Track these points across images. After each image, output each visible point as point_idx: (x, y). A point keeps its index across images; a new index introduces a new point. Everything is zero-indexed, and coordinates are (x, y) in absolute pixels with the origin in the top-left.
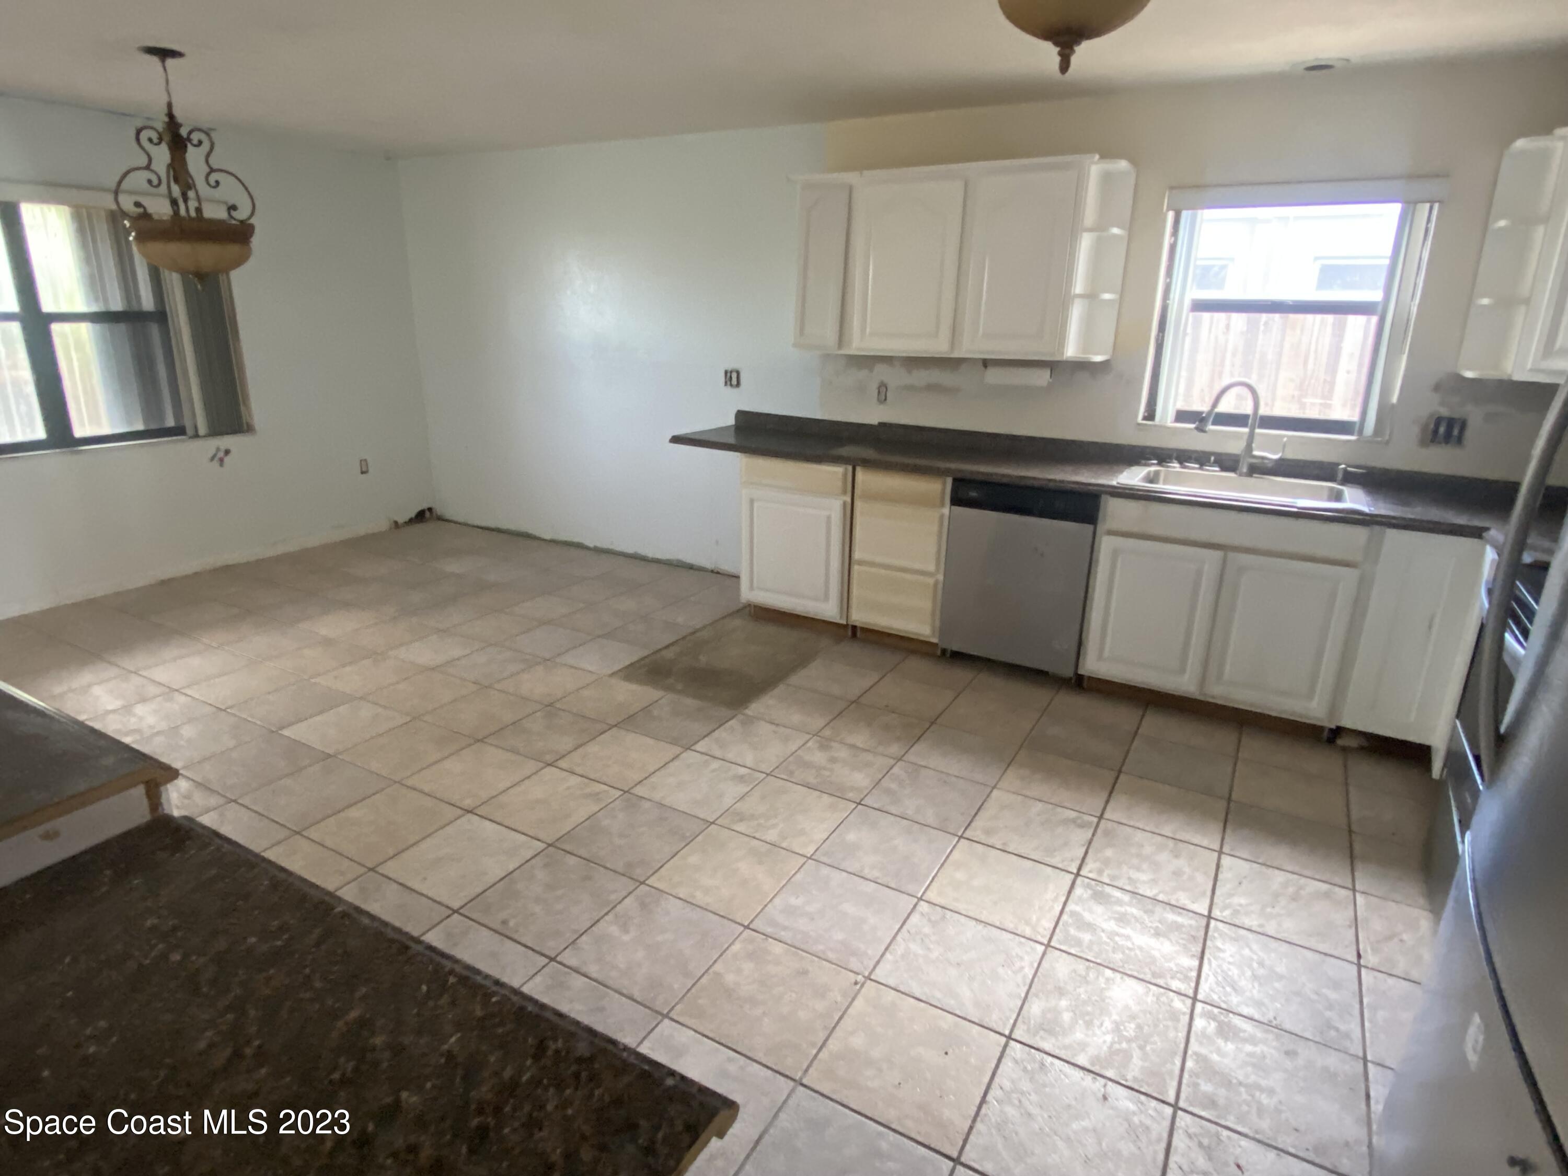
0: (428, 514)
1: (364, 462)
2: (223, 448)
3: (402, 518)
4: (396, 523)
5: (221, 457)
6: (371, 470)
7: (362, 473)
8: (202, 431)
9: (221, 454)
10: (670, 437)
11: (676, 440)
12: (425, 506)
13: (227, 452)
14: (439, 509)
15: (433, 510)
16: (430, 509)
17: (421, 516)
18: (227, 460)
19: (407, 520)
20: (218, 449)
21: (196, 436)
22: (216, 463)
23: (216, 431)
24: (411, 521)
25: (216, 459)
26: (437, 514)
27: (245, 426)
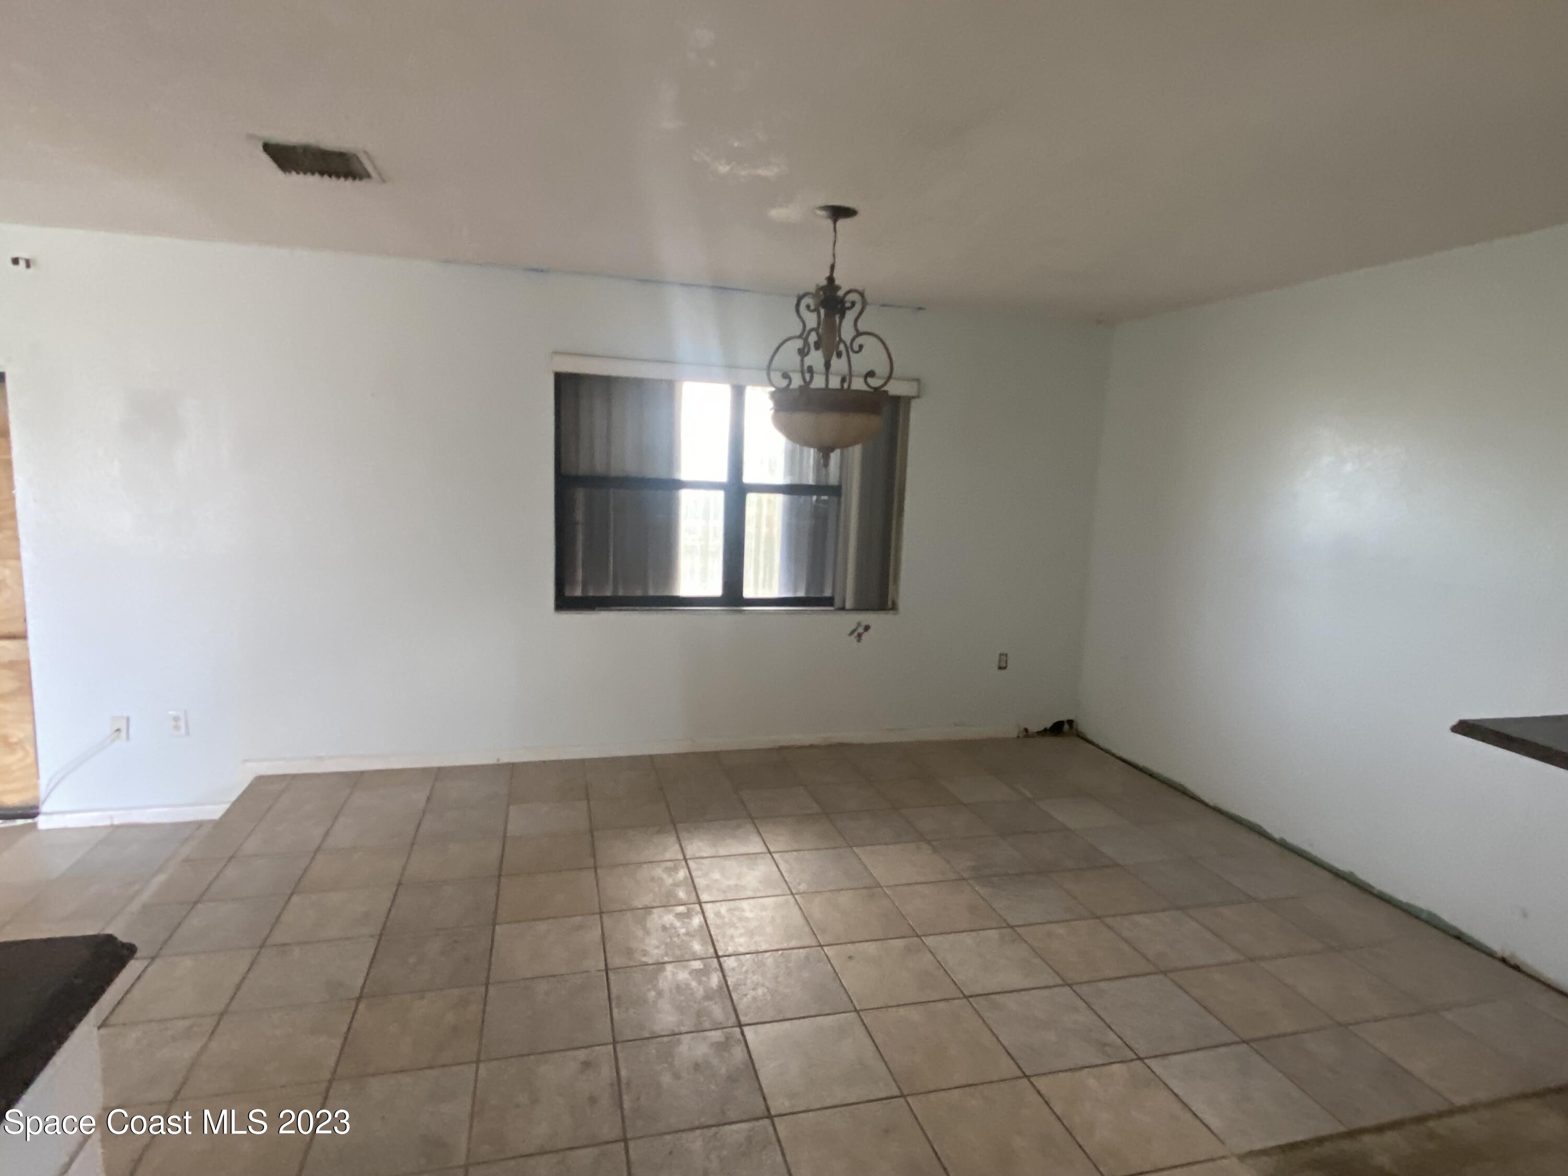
0: (1066, 727)
1: (1003, 656)
2: (864, 624)
3: (1034, 728)
4: (1026, 730)
5: (859, 633)
6: (1009, 667)
7: (1000, 668)
8: (848, 605)
9: (861, 630)
10: (1454, 721)
11: (1466, 728)
12: (1064, 718)
13: (867, 628)
14: (1084, 726)
15: (1074, 726)
16: (1070, 722)
17: (1057, 729)
18: (865, 637)
19: (1042, 728)
20: (859, 624)
21: (843, 609)
22: (853, 638)
23: (862, 606)
24: (1045, 732)
25: (856, 634)
26: (1077, 730)
27: (890, 603)
